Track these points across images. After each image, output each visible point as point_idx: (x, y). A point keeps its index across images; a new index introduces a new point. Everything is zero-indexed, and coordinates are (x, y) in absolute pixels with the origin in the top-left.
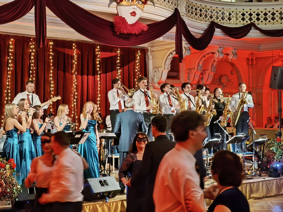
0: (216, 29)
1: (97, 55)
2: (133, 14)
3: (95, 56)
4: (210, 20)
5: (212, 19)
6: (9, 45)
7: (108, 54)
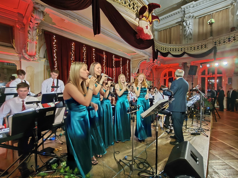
1: (114, 59)
2: (147, 27)
3: (112, 59)
6: (72, 46)
7: (117, 60)
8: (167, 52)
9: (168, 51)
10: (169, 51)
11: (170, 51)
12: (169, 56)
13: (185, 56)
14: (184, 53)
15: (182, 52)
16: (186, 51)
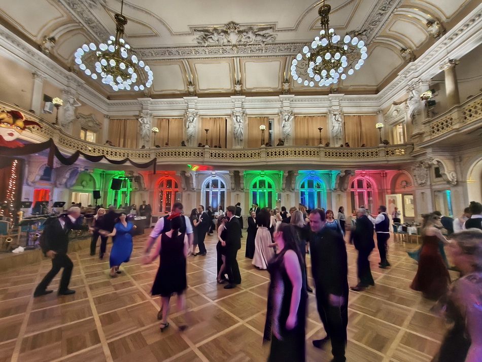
0: (80, 155)
2: (11, 135)
4: (77, 149)
5: (78, 149)
8: (100, 155)
9: (102, 155)
10: (105, 154)
11: (107, 154)
12: (103, 161)
13: (128, 164)
14: (127, 159)
15: (125, 158)
16: (130, 158)
